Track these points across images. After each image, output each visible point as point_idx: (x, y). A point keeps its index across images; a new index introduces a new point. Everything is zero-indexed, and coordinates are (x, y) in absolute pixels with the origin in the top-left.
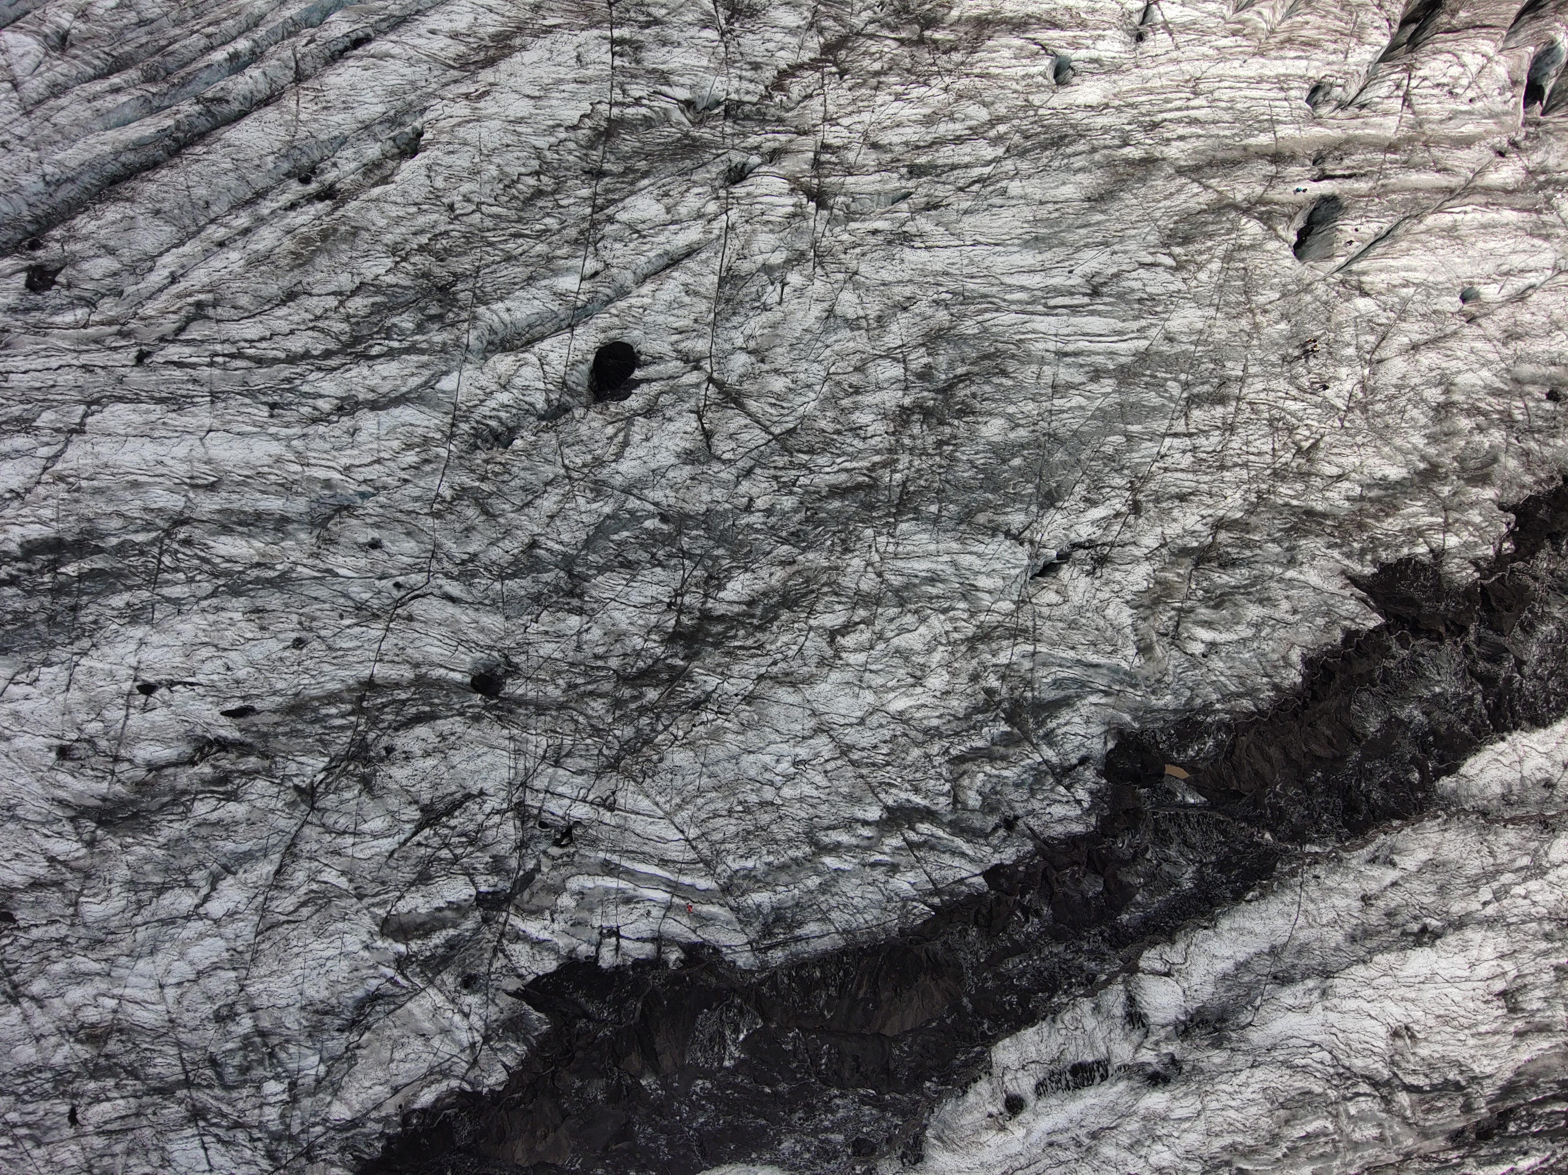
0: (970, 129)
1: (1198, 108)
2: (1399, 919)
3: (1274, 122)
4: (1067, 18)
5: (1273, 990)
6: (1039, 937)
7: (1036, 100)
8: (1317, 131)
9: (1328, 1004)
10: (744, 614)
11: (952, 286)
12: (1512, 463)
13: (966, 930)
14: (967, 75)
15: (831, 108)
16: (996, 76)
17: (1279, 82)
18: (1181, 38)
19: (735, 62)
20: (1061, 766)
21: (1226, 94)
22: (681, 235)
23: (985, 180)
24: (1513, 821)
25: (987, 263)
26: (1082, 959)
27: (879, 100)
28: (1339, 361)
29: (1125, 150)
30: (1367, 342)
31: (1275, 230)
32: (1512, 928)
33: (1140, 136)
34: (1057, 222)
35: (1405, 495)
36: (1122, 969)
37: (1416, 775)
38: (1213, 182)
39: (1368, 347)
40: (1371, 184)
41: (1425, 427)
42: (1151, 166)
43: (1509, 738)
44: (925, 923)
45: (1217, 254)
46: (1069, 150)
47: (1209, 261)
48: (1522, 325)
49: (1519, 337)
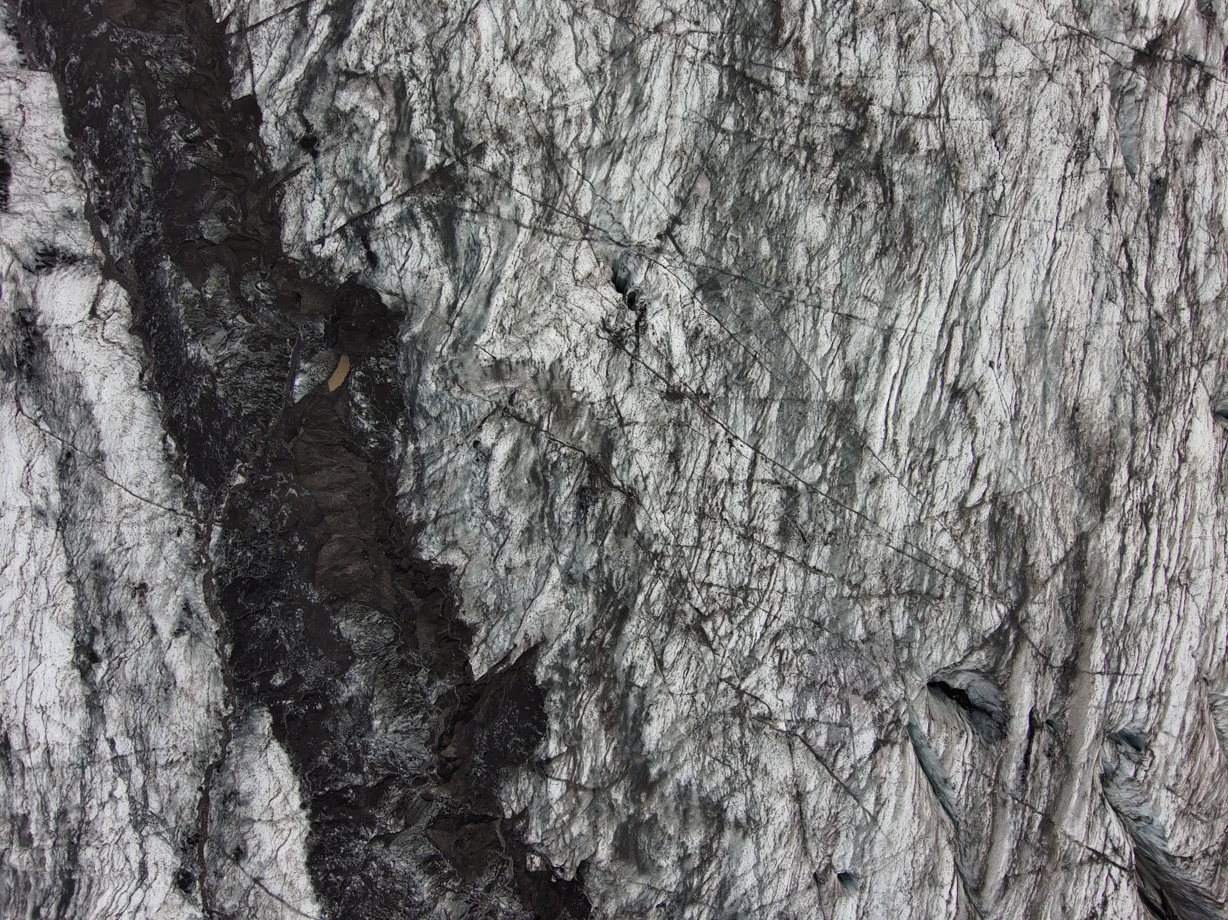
0: (1194, 273)
1: (1153, 580)
2: (112, 629)
3: (1115, 675)
5: (55, 448)
6: (164, 151)
7: (1209, 370)
8: (1090, 730)
9: (27, 515)
11: (1009, 202)
12: (634, 891)
13: (190, 60)
17: (1160, 694)
20: (371, 228)
21: (1162, 621)
23: (1129, 276)
24: (205, 799)
25: (1028, 254)
26: (129, 208)
28: (801, 693)
29: (1124, 471)
30: (818, 735)
31: (981, 648)
32: (79, 771)
33: (1137, 495)
34: (1058, 359)
35: (623, 743)
36: (109, 258)
37: (279, 682)
38: (1059, 579)
39: (811, 735)
40: (1011, 786)
41: (700, 787)
42: (1098, 501)
43: (303, 814)
44: (209, 9)
45: (969, 565)
46: (1141, 398)
47: (962, 552)
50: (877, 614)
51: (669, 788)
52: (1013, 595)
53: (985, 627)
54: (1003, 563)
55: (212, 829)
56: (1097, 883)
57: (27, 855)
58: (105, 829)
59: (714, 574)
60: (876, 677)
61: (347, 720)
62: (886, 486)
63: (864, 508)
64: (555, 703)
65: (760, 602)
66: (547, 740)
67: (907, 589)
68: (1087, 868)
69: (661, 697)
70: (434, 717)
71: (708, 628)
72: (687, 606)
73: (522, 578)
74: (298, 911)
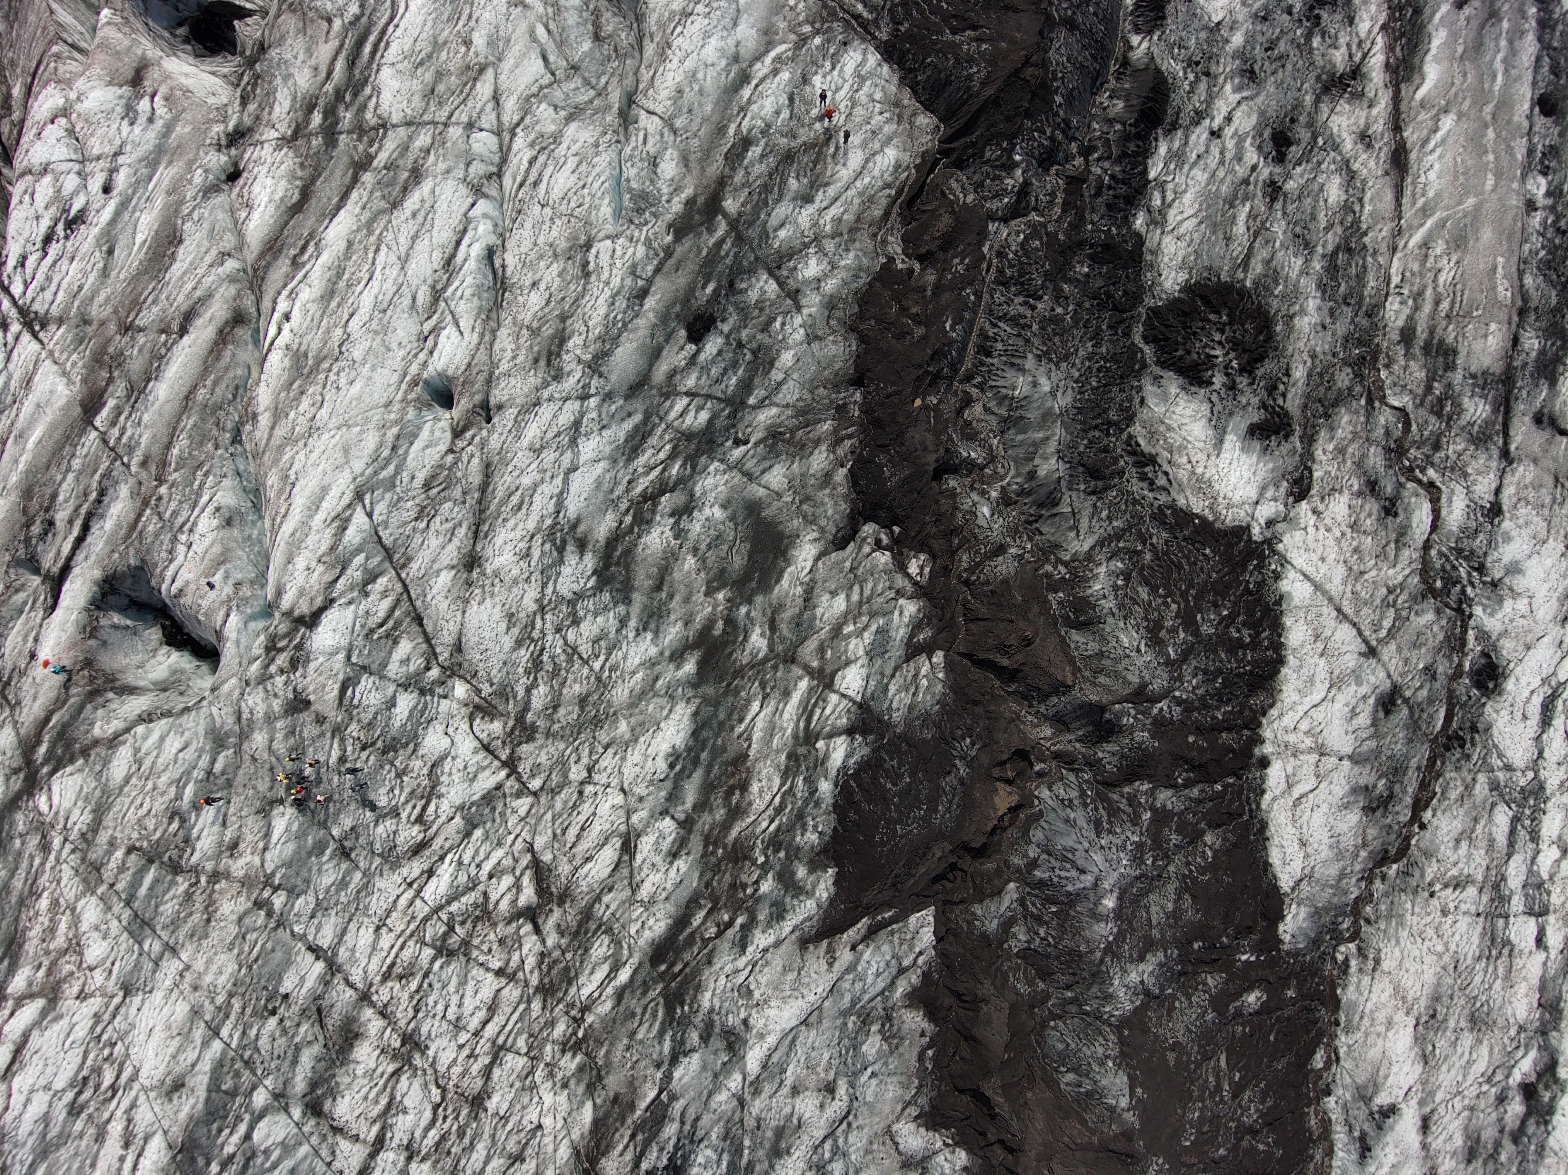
2: (1490, 1135)
12: (777, 475)
24: (1420, 807)
28: (411, 739)
30: (407, 661)
31: (96, 743)
35: (724, 726)
37: (1251, 997)
39: (417, 662)
40: (125, 488)
41: (623, 622)
43: (1269, 749)
48: (543, 320)
49: (561, 338)
50: (242, 846)
52: (20, 820)
53: (78, 778)
54: (18, 884)
55: (1421, 754)
56: (49, 279)
59: (486, 991)
60: (279, 736)
61: (1159, 908)
63: (206, 1042)
64: (815, 827)
65: (426, 919)
66: (845, 768)
67: (180, 879)
68: (55, 311)
69: (642, 790)
71: (528, 894)
72: (551, 941)
73: (810, 1067)
74: (1317, 587)
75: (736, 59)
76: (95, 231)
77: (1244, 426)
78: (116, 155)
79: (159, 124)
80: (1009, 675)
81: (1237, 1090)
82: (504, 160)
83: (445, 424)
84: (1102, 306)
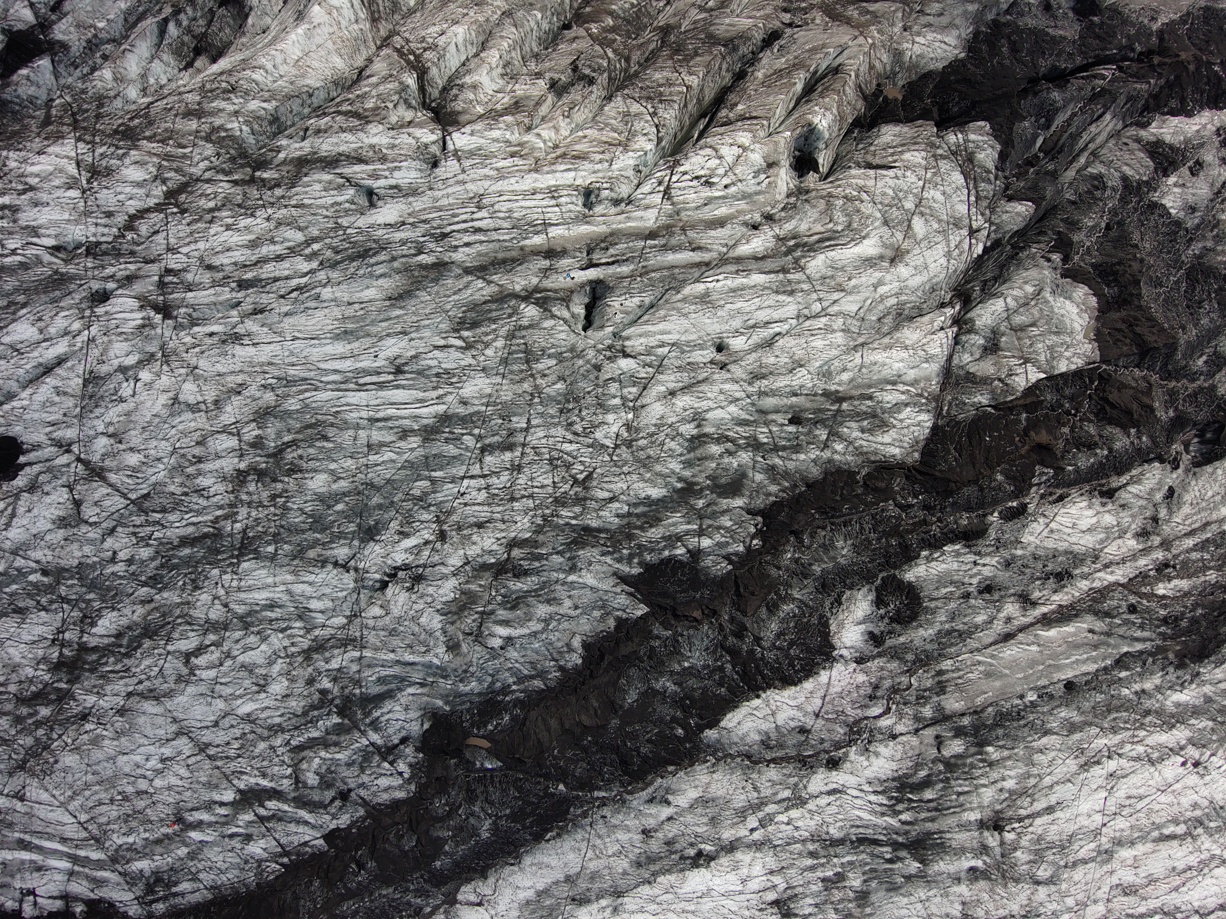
0: (289, 248)
1: (482, 219)
2: (678, 846)
3: (546, 225)
4: (371, 153)
5: (572, 909)
6: (369, 883)
7: (344, 222)
8: (584, 229)
10: (113, 645)
11: (277, 373)
12: (759, 477)
13: (311, 882)
14: (286, 206)
15: (172, 241)
16: (309, 206)
17: (551, 192)
18: (467, 163)
19: (92, 213)
20: (385, 745)
21: (504, 206)
22: (50, 350)
23: (302, 289)
24: (774, 761)
25: (305, 353)
26: (410, 897)
27: (212, 231)
28: (607, 410)
29: (420, 258)
30: (630, 393)
31: (550, 311)
32: (778, 849)
33: (432, 245)
34: (362, 318)
35: (667, 509)
36: (444, 903)
37: (680, 731)
38: (495, 278)
39: (631, 397)
40: (632, 267)
41: (681, 455)
42: (441, 269)
43: (763, 695)
44: (277, 878)
45: (501, 334)
46: (373, 261)
47: (494, 340)
48: (766, 367)
49: (764, 377)
50: (546, 378)
51: (687, 473)
52: (513, 302)
53: (537, 313)
54: (494, 314)
55: (792, 752)
56: (684, 188)
57: (850, 875)
58: (813, 823)
59: (546, 482)
60: (585, 368)
61: (692, 683)
62: (465, 395)
63: (482, 404)
64: (652, 557)
65: (557, 450)
66: (676, 556)
67: (525, 365)
68: (675, 199)
69: (632, 493)
70: (679, 629)
71: (581, 477)
72: (571, 493)
73: (579, 597)
74: (829, 684)
75: (900, 376)
76: (710, 194)
77: (871, 629)
78: (740, 181)
79: (759, 188)
80: (738, 594)
81: (649, 741)
82: (814, 317)
83: (712, 356)
84: (885, 556)
